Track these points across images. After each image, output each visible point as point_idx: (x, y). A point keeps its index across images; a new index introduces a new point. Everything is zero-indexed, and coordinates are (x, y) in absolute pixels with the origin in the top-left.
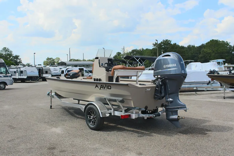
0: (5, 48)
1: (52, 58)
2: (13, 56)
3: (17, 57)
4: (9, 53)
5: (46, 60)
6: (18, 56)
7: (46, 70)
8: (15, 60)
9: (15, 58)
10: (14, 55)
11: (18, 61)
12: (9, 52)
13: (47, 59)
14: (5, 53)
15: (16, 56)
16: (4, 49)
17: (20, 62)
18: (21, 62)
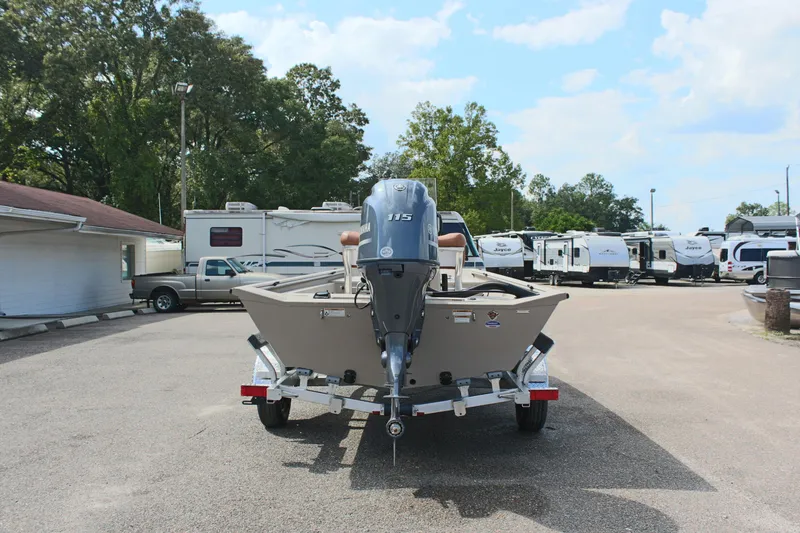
0: (593, 176)
1: (758, 206)
2: (617, 202)
3: (628, 204)
4: (602, 190)
5: (735, 213)
6: (634, 201)
7: (662, 248)
8: (624, 212)
9: (622, 208)
10: (620, 197)
11: (632, 217)
12: (602, 187)
13: (739, 209)
14: (589, 193)
15: (627, 199)
16: (587, 179)
17: (637, 218)
18: (642, 221)
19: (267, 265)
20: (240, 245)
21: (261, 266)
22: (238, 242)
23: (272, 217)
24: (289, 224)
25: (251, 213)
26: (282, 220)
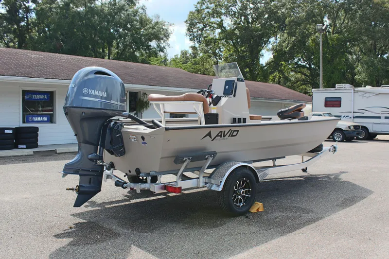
19: (354, 117)
20: (340, 107)
21: (350, 118)
22: (339, 106)
23: (357, 92)
24: (367, 95)
25: (348, 89)
26: (363, 93)
